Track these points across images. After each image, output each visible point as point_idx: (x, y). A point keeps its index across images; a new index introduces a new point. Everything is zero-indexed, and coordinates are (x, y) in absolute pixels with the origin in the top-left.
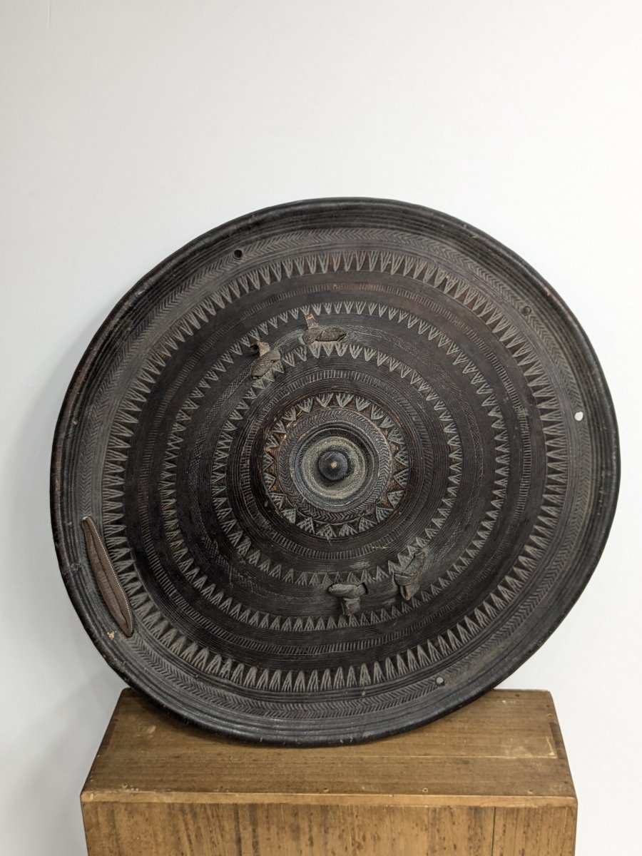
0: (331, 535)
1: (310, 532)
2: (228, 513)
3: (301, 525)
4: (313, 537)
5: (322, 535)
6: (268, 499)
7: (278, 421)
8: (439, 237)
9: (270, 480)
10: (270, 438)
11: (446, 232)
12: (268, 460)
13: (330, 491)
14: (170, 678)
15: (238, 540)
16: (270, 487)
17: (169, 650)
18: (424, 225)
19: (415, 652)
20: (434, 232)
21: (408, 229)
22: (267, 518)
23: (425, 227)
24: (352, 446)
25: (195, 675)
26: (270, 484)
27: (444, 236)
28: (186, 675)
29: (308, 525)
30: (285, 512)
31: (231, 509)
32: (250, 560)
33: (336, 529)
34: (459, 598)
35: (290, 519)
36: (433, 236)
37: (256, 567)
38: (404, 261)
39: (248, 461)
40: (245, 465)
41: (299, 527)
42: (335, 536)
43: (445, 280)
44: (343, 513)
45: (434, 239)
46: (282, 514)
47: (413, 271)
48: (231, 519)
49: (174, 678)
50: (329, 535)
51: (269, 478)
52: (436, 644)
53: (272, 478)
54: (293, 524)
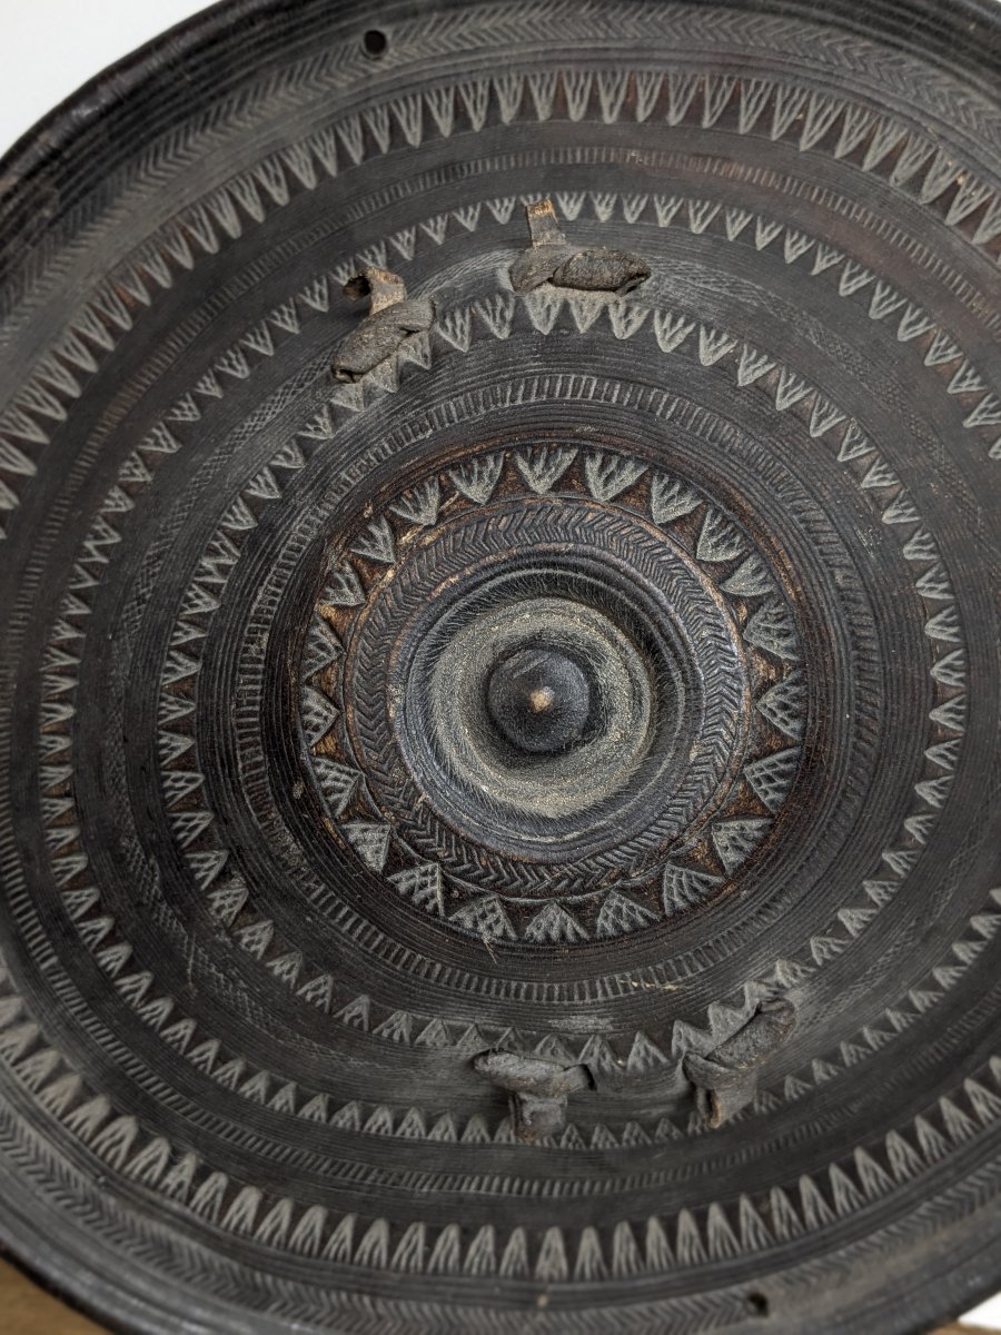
0: (498, 931)
1: (429, 907)
2: (192, 787)
3: (404, 881)
4: (436, 925)
5: (468, 924)
6: (305, 775)
7: (375, 519)
8: (955, 60)
9: (318, 714)
10: (340, 571)
11: (977, 48)
12: (322, 647)
13: (515, 783)
14: (31, 1173)
15: (213, 874)
16: (317, 737)
17: (36, 1099)
18: (918, 19)
19: (701, 1219)
20: (941, 44)
21: (868, 29)
22: (297, 834)
23: (920, 26)
24: (614, 642)
25: (98, 1177)
26: (316, 729)
27: (971, 61)
28: (74, 1172)
29: (423, 886)
30: (356, 830)
31: (201, 777)
32: (245, 940)
33: (519, 916)
34: (855, 1107)
35: (369, 856)
36: (937, 58)
37: (260, 965)
38: (841, 119)
39: (266, 637)
40: (253, 647)
41: (392, 887)
42: (512, 935)
43: (954, 187)
44: (548, 867)
45: (940, 66)
46: (345, 833)
47: (863, 148)
48: (197, 808)
49: (41, 1172)
50: (490, 928)
51: (318, 708)
52: (764, 1208)
53: (328, 709)
54: (375, 874)
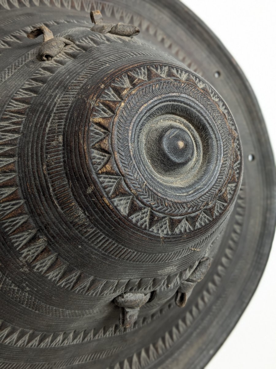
0: (165, 232)
1: (143, 226)
2: (15, 207)
3: (134, 218)
4: (145, 234)
5: (155, 231)
6: (95, 183)
7: (107, 87)
9: (99, 159)
12: (97, 133)
15: (25, 242)
16: (99, 167)
26: (99, 164)
29: (142, 219)
30: (116, 201)
31: (22, 201)
32: (37, 267)
33: (173, 224)
35: (122, 210)
37: (43, 276)
39: (61, 138)
41: (131, 221)
42: (170, 233)
44: (186, 203)
46: (113, 203)
48: (20, 214)
50: (163, 231)
51: (98, 156)
53: (103, 156)
54: (124, 217)
